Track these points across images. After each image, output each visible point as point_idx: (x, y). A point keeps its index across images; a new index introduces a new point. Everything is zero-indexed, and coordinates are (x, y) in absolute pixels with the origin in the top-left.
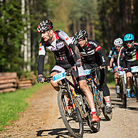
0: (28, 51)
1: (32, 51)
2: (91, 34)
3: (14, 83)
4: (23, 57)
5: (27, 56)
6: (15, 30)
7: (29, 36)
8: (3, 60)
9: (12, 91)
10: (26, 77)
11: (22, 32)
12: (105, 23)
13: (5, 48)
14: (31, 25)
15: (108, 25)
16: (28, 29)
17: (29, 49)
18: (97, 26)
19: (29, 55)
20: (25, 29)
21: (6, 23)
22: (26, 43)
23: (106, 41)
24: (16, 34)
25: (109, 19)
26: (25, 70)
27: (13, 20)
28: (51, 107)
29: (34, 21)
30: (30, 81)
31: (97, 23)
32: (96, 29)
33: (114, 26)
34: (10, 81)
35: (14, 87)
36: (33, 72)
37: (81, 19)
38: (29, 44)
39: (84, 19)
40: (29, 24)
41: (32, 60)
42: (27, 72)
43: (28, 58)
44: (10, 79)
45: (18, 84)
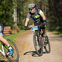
0: (16, 17)
1: (17, 17)
2: (44, 9)
3: (9, 31)
4: (13, 20)
5: (15, 19)
6: (10, 7)
7: (16, 10)
8: (4, 21)
9: (8, 35)
10: (15, 29)
11: (13, 8)
12: (51, 4)
13: (5, 15)
14: (17, 5)
15: (52, 5)
16: (16, 7)
17: (16, 16)
18: (47, 5)
19: (16, 19)
20: (14, 7)
21: (6, 4)
22: (15, 13)
23: (51, 12)
24: (10, 9)
25: (52, 3)
26: (14, 25)
27: (9, 3)
28: (26, 42)
29: (18, 3)
30: (16, 31)
31: (47, 4)
32: (46, 7)
33: (55, 6)
34: (7, 30)
35: (9, 33)
36: (18, 27)
37: (40, 3)
38: (16, 14)
39: (41, 3)
40: (16, 4)
41: (17, 21)
42: (15, 26)
43: (16, 20)
44: (8, 29)
45: (11, 32)
